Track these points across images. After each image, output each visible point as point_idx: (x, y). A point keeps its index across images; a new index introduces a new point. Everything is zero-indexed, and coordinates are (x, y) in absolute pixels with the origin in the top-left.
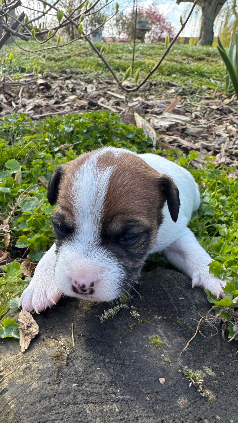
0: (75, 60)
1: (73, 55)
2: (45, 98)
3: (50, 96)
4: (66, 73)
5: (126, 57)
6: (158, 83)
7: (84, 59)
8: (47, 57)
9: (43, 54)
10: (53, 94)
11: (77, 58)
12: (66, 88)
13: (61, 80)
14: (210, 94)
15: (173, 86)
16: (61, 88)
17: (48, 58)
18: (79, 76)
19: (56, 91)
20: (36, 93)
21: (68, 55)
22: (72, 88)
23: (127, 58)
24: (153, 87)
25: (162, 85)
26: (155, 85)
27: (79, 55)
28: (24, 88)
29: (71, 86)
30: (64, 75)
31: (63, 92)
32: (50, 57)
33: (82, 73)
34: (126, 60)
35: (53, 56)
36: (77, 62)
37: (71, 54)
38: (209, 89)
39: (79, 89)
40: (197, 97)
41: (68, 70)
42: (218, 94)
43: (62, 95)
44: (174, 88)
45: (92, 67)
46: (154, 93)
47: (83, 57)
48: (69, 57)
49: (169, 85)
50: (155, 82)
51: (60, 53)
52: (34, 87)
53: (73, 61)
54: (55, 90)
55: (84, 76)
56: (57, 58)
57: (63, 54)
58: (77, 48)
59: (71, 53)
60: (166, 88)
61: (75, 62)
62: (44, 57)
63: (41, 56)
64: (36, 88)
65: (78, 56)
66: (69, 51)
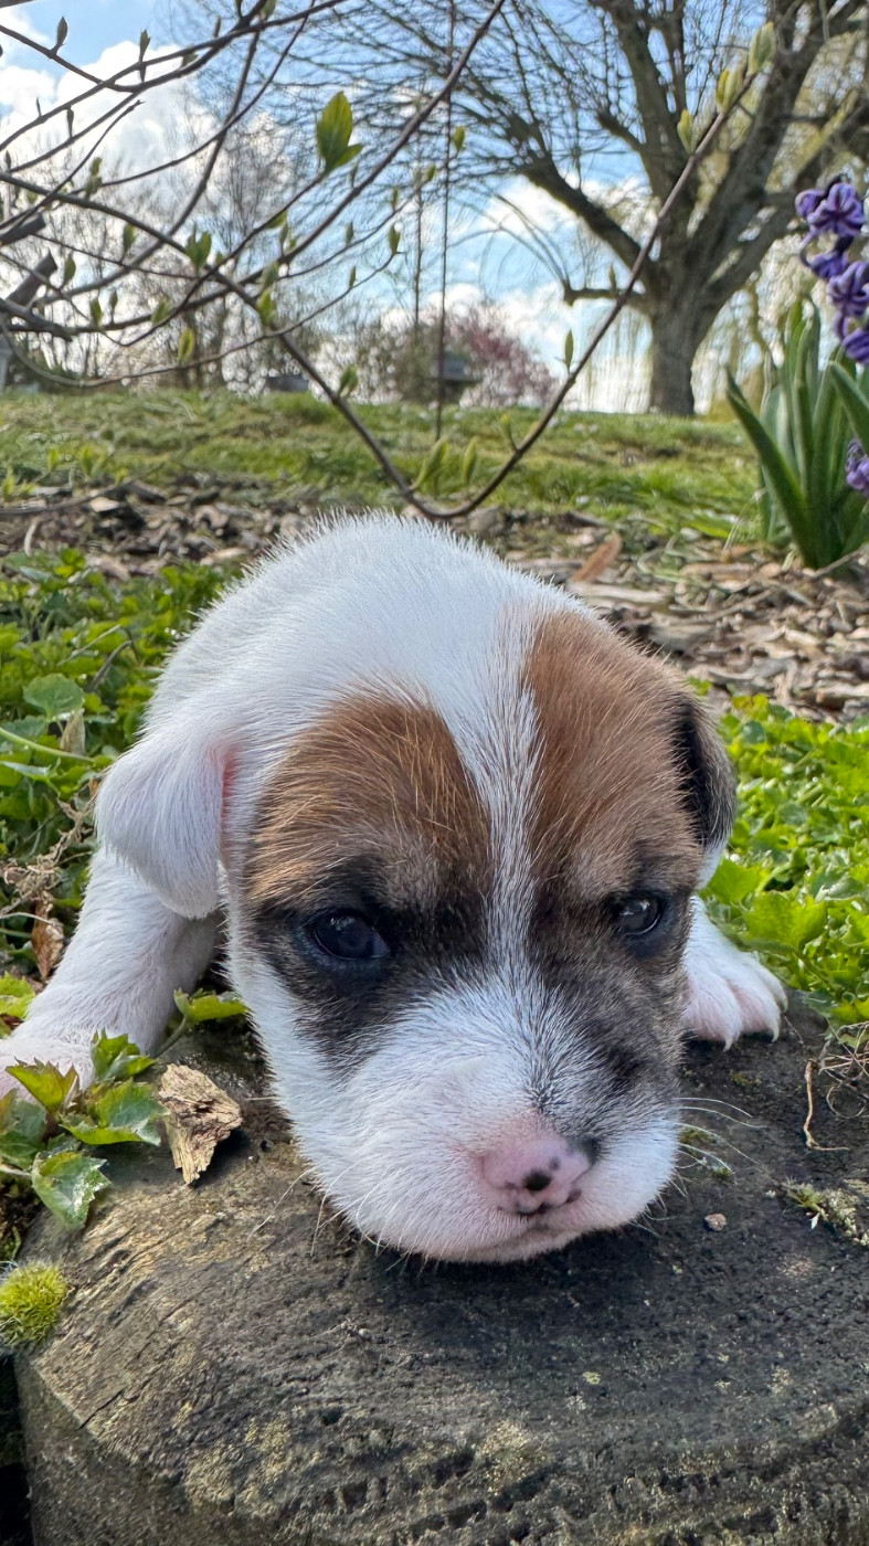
0: (226, 448)
1: (215, 431)
2: (127, 557)
3: (143, 548)
4: (195, 485)
5: (410, 440)
6: (532, 516)
7: (258, 446)
8: (118, 435)
9: (104, 428)
10: (153, 541)
11: (234, 442)
12: (204, 526)
13: (180, 505)
14: (710, 551)
15: (585, 524)
16: (185, 526)
17: (123, 442)
18: (244, 493)
19: (165, 537)
20: (89, 538)
21: (198, 431)
22: (226, 527)
23: (414, 444)
24: (516, 527)
25: (544, 521)
26: (523, 520)
27: (239, 432)
28: (39, 526)
29: (219, 520)
30: (188, 490)
31: (193, 538)
32: (131, 436)
33: (254, 486)
34: (412, 449)
35: (142, 434)
36: (232, 455)
37: (210, 428)
38: (707, 538)
39: (250, 529)
40: (671, 557)
41: (201, 477)
42: (738, 550)
43: (187, 545)
44: (588, 531)
45: (291, 470)
46: (520, 543)
47: (255, 440)
48: (202, 439)
49: (572, 523)
50: (521, 513)
51: (167, 425)
52: (78, 522)
53: (219, 449)
54: (162, 532)
55: (265, 496)
56: (156, 442)
57: (180, 428)
58: (231, 410)
59: (211, 425)
60: (561, 531)
61: (224, 454)
62: (108, 435)
63: (96, 434)
64: (89, 528)
65: (236, 436)
66: (204, 420)
